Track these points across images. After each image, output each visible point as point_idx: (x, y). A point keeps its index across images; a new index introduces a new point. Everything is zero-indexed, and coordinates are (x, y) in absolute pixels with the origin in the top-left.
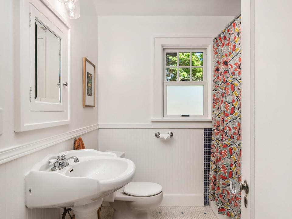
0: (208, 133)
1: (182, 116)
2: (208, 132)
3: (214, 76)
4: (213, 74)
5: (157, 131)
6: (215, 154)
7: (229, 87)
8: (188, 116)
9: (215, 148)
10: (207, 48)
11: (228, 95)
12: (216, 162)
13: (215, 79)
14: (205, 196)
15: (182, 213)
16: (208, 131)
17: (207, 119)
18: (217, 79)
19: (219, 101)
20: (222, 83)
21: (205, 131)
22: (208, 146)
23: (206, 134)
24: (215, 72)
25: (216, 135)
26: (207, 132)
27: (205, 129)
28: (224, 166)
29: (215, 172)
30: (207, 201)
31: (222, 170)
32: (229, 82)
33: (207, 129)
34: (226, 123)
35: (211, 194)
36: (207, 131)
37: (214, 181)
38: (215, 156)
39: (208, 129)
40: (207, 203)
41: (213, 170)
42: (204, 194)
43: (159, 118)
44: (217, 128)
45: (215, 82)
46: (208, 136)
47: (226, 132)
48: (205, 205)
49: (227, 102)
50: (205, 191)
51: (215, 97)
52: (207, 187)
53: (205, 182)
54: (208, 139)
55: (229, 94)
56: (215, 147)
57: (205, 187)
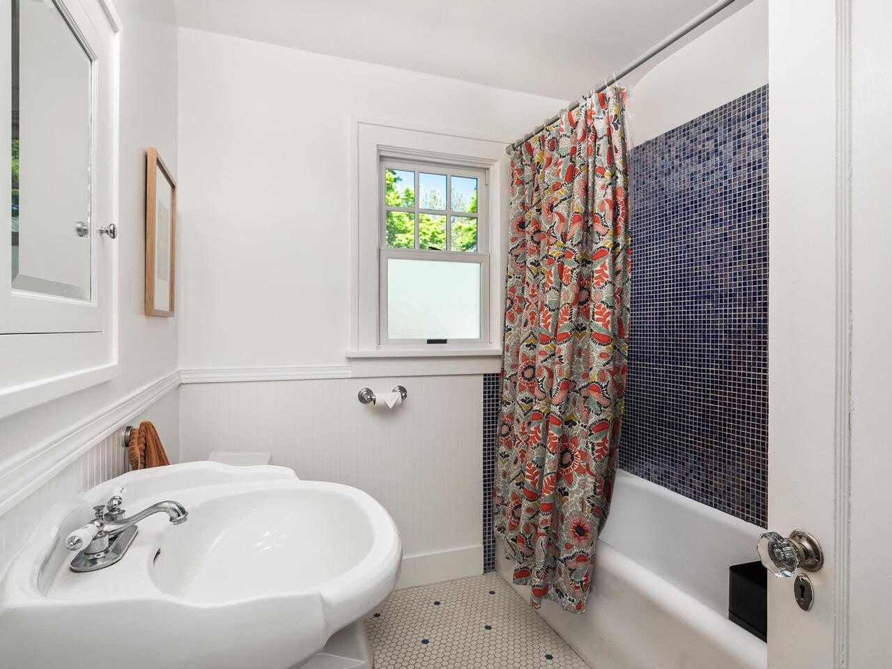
0: (491, 386)
1: (430, 342)
2: (493, 383)
3: (514, 240)
4: (511, 235)
5: (361, 386)
6: (519, 439)
7: (553, 268)
8: (444, 341)
9: (519, 422)
10: (488, 169)
11: (550, 289)
12: (520, 459)
13: (516, 247)
14: (485, 547)
15: (437, 603)
16: (493, 379)
17: (489, 349)
18: (521, 247)
19: (528, 304)
20: (543, 257)
21: (485, 379)
22: (493, 418)
23: (489, 388)
24: (516, 231)
25: (520, 391)
26: (489, 383)
27: (485, 375)
28: (533, 466)
29: (517, 484)
30: (489, 560)
31: (528, 477)
32: (554, 255)
33: (489, 375)
34: (542, 359)
35: (508, 542)
36: (489, 379)
37: (515, 508)
38: (519, 443)
39: (493, 375)
40: (490, 564)
41: (513, 480)
42: (482, 541)
43: (370, 350)
44: (523, 373)
45: (516, 256)
46: (493, 392)
47: (542, 381)
48: (486, 571)
49: (546, 305)
50: (485, 534)
51: (514, 293)
52: (489, 524)
53: (485, 512)
54: (493, 401)
55: (554, 285)
56: (518, 420)
57: (485, 525)
